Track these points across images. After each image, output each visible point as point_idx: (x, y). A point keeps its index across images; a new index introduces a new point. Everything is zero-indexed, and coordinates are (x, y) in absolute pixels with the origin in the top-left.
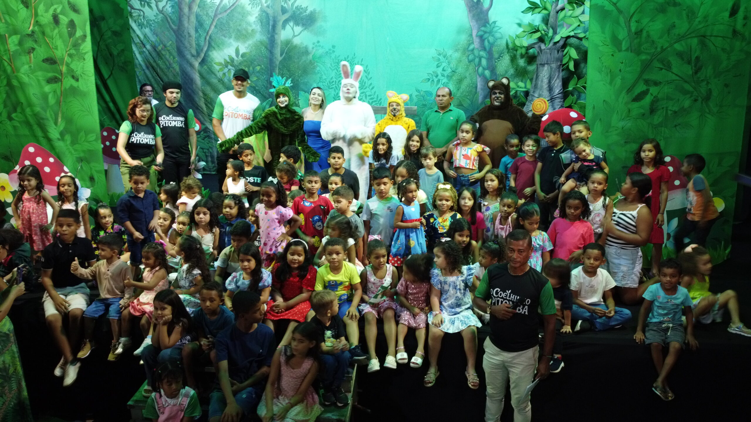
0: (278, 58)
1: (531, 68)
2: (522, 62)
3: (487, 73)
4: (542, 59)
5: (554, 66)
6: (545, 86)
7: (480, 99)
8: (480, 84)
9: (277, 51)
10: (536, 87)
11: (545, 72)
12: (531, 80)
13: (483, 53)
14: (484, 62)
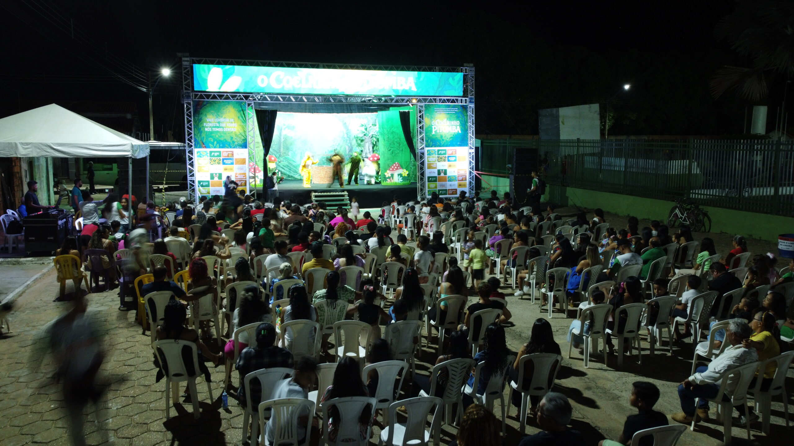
0: (282, 140)
1: (362, 143)
2: (359, 142)
3: (349, 145)
4: (366, 141)
5: (370, 143)
6: (368, 148)
7: (347, 152)
8: (347, 148)
9: (282, 138)
10: (365, 149)
11: (367, 145)
12: (363, 147)
13: (348, 139)
14: (348, 141)
